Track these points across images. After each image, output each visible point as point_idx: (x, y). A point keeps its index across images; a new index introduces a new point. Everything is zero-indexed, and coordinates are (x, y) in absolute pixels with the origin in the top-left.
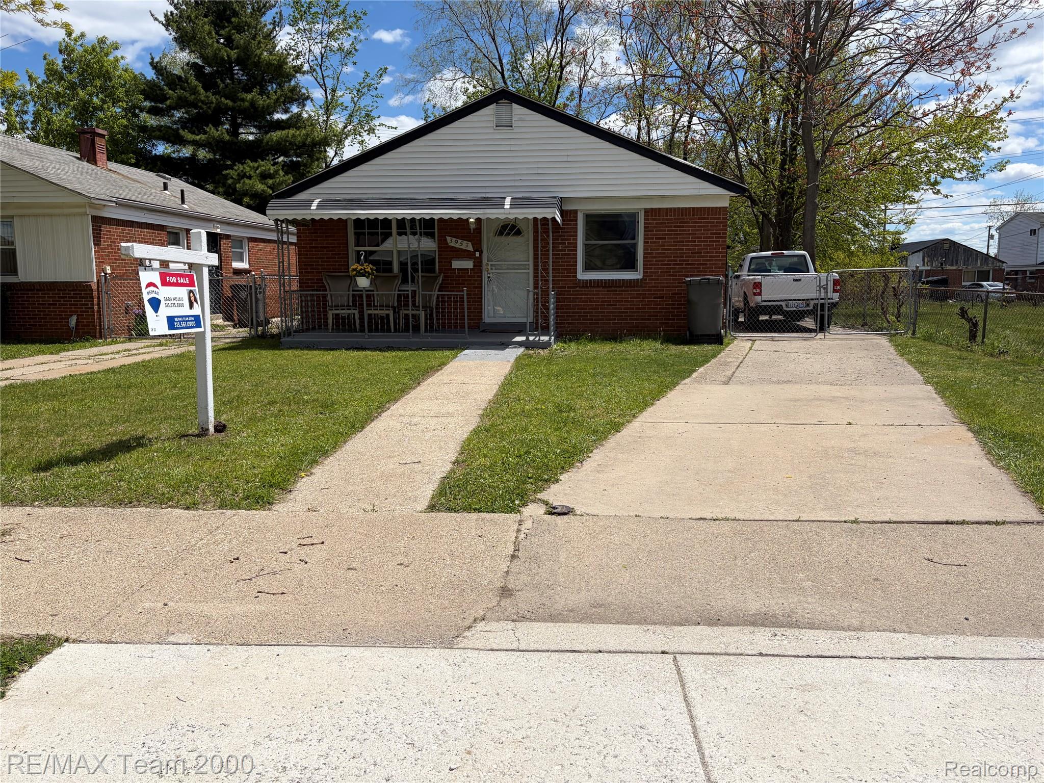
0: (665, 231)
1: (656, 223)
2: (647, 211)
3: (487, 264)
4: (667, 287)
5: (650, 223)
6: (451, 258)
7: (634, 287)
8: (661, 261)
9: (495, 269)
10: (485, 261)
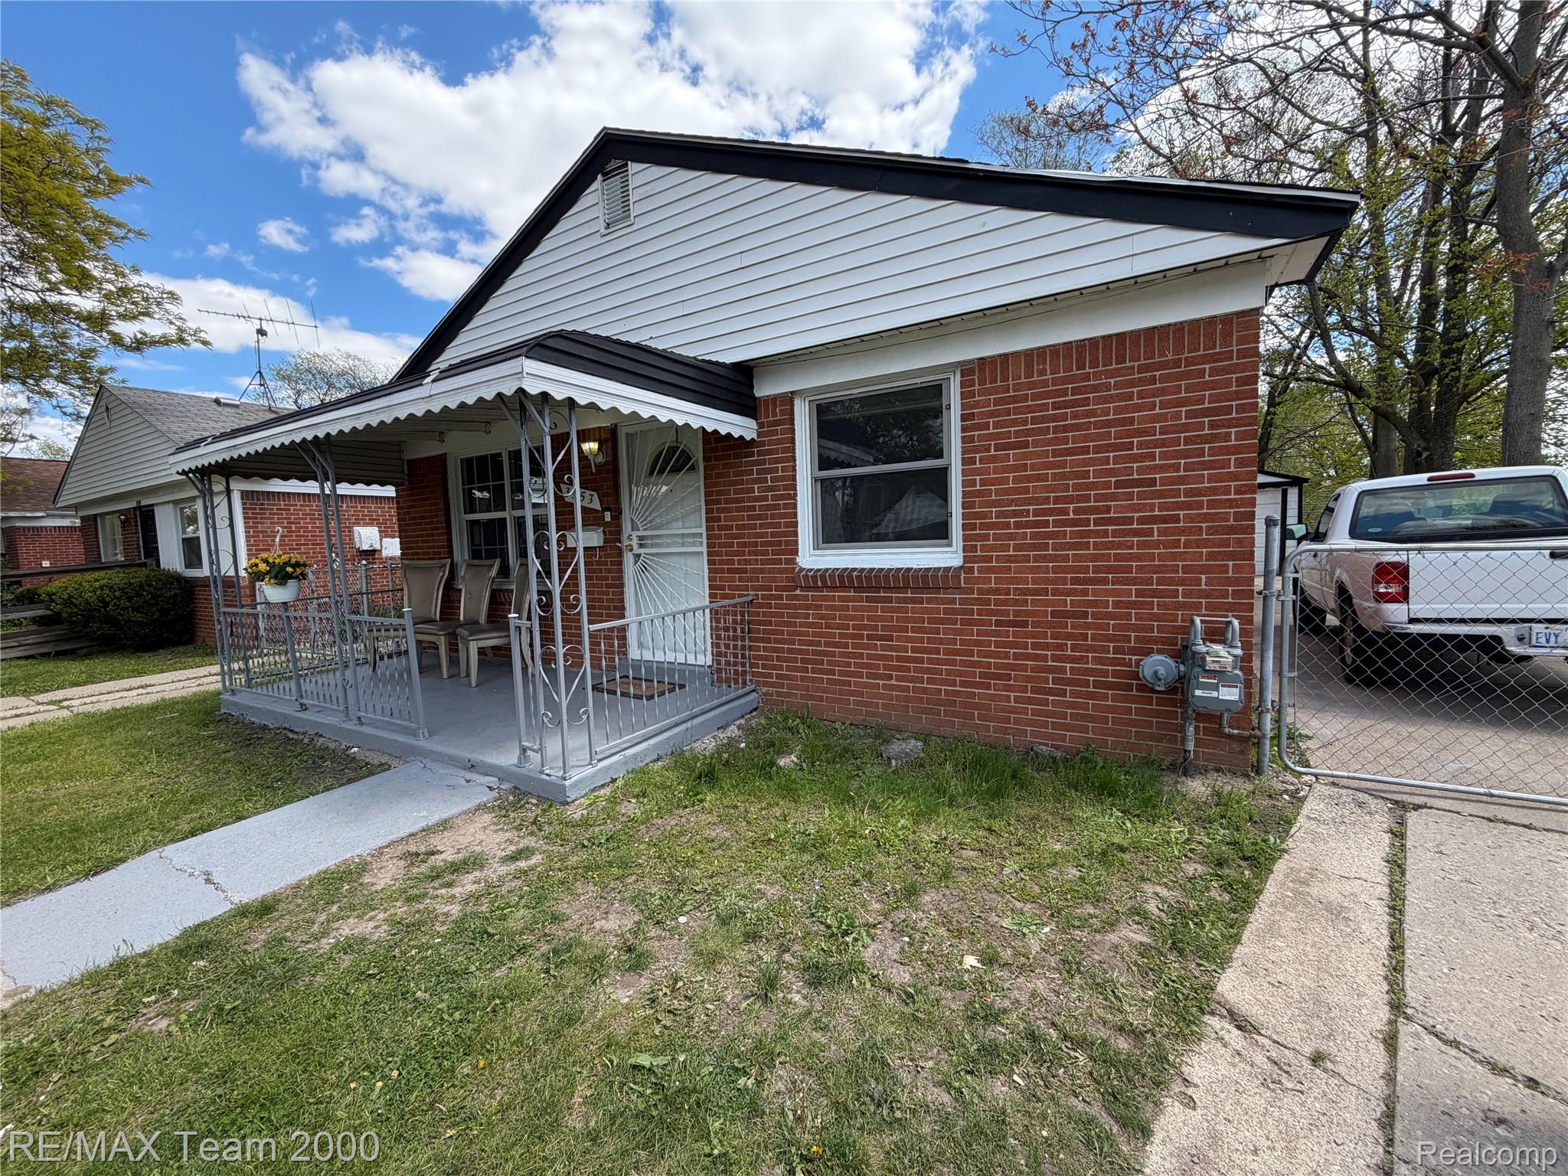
0: (1025, 422)
1: (997, 402)
2: (969, 370)
3: (631, 537)
4: (1037, 592)
5: (977, 405)
6: (569, 527)
7: (937, 589)
8: (1015, 514)
9: (644, 546)
10: (627, 530)
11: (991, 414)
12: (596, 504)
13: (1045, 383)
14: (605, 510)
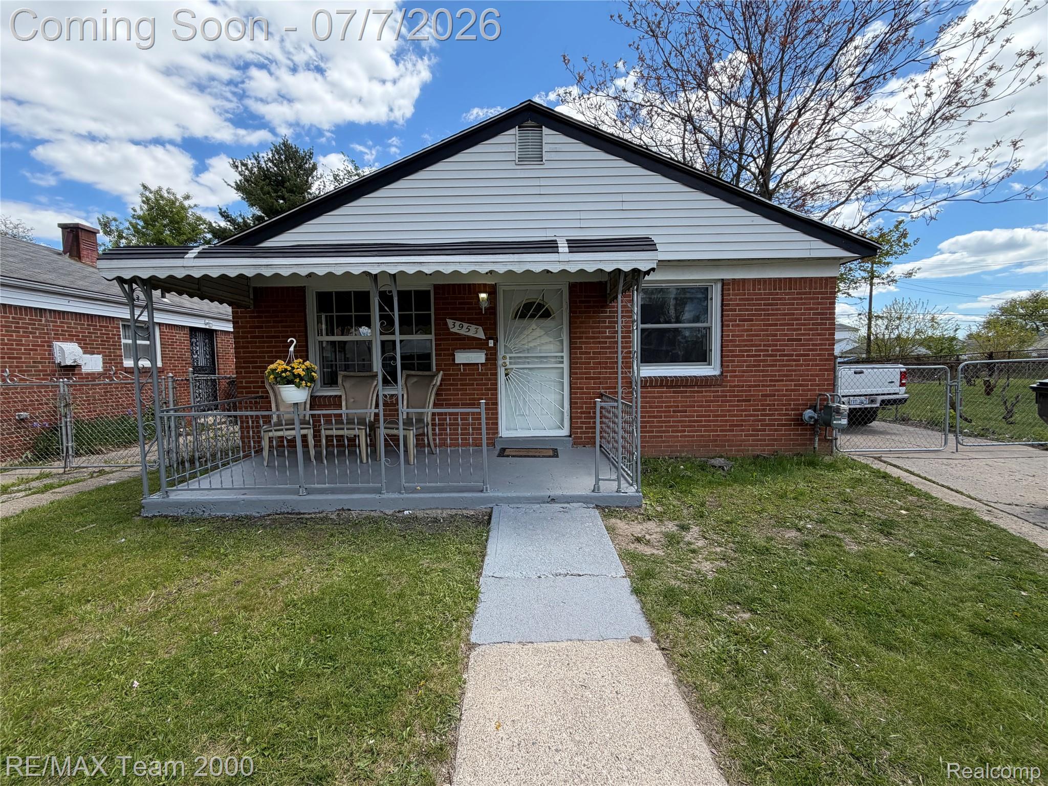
1: (740, 300)
2: (726, 284)
3: (504, 358)
5: (729, 300)
6: (454, 350)
7: (710, 386)
8: (747, 351)
9: (515, 363)
10: (501, 353)
12: (481, 335)
14: (488, 339)
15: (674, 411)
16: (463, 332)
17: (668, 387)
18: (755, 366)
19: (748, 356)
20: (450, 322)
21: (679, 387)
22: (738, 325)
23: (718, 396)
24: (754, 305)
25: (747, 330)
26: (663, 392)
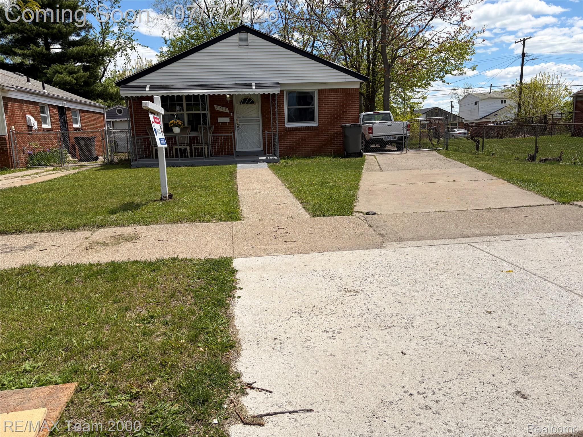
0: (329, 101)
1: (324, 97)
2: (319, 91)
3: (237, 120)
4: (331, 130)
5: (321, 97)
6: (217, 117)
7: (314, 130)
8: (327, 116)
9: (241, 122)
10: (235, 118)
11: (323, 99)
12: (228, 111)
13: (332, 94)
14: (230, 113)
15: (301, 140)
16: (220, 110)
17: (299, 131)
18: (330, 122)
19: (328, 118)
20: (215, 106)
21: (303, 131)
22: (324, 107)
23: (317, 134)
24: (330, 99)
25: (327, 108)
26: (297, 133)
